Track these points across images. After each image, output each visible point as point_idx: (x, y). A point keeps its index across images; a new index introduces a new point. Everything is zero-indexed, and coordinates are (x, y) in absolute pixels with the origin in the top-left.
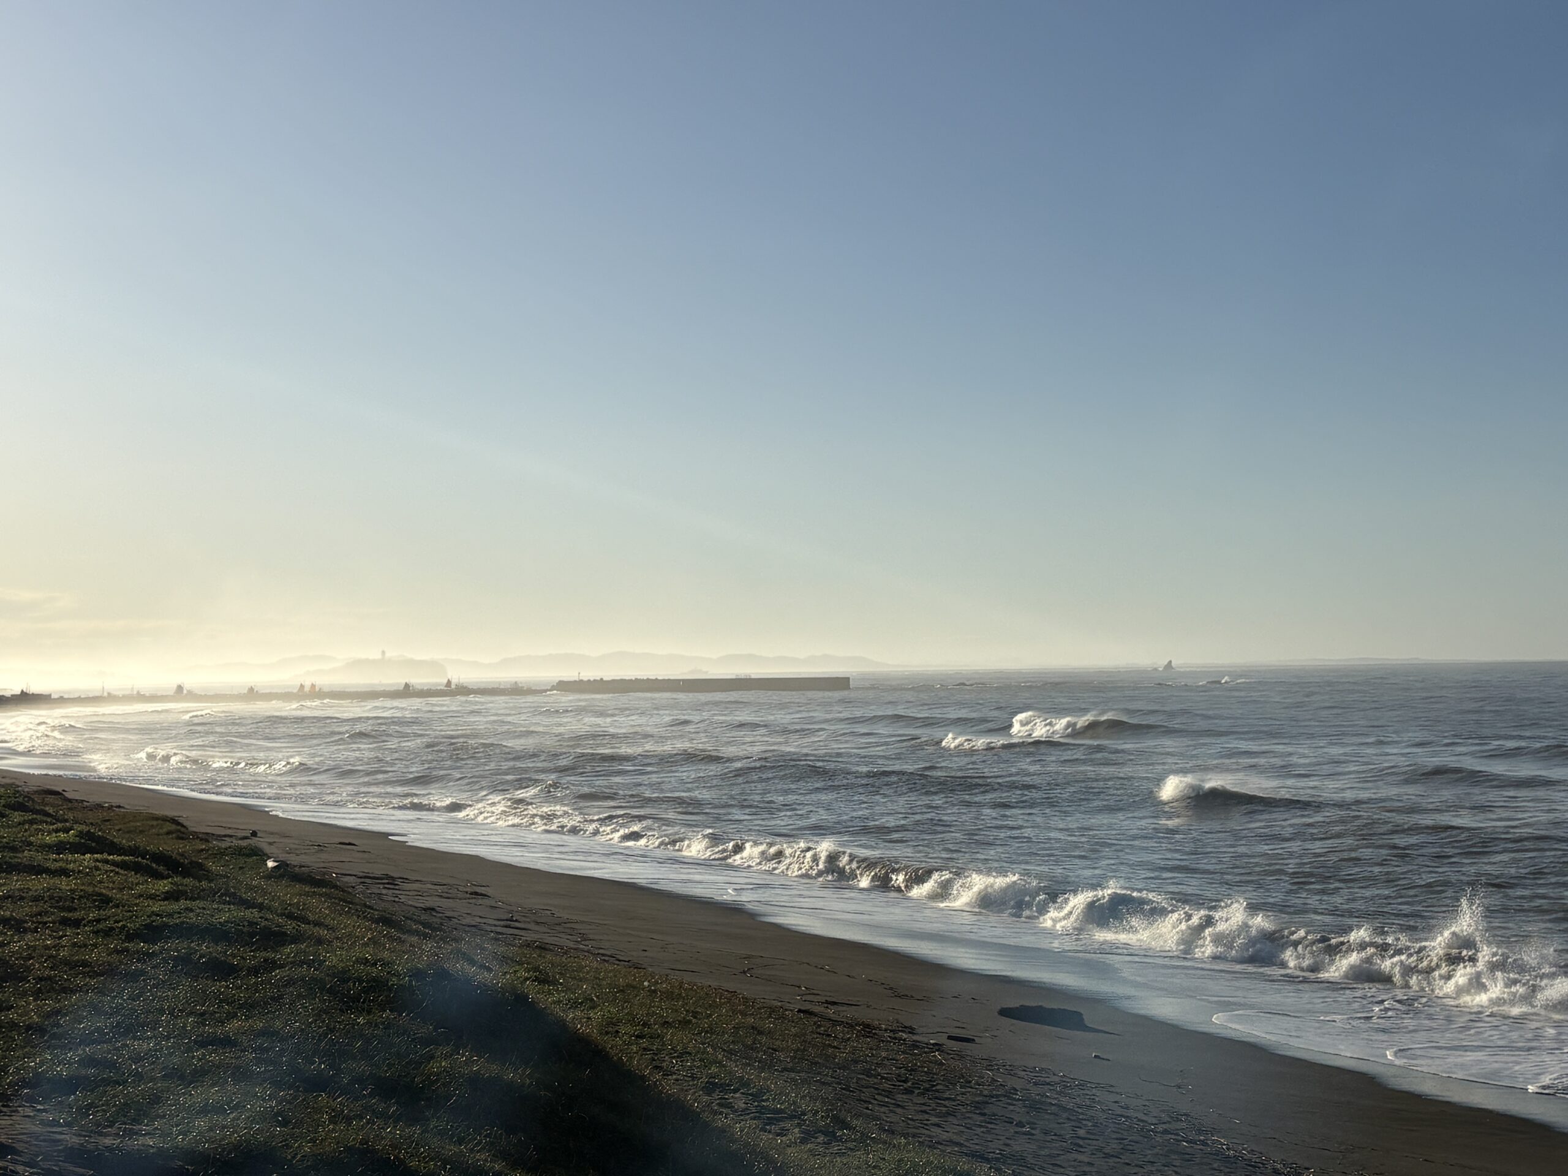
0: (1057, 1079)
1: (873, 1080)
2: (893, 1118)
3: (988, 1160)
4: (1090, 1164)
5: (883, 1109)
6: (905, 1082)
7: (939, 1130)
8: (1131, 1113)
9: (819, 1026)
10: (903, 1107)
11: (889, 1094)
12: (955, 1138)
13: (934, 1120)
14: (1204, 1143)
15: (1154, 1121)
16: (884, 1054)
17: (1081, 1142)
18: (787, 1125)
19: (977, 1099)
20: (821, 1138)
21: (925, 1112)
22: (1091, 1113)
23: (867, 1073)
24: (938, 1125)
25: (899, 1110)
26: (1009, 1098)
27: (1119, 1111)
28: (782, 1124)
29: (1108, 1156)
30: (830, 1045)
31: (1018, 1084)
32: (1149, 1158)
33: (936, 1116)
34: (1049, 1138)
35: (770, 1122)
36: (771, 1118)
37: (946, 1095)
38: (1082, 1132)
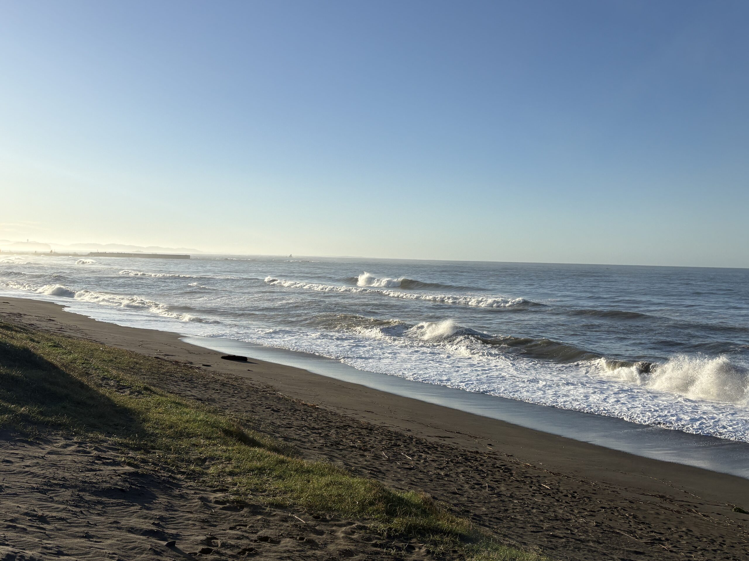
0: (234, 377)
1: (172, 378)
2: (175, 389)
3: (202, 400)
4: (235, 401)
5: (173, 386)
6: (183, 378)
7: (189, 392)
8: (255, 386)
9: (159, 362)
10: (180, 386)
11: (176, 382)
12: (194, 394)
13: (189, 389)
14: (274, 394)
15: (261, 388)
16: (178, 370)
17: (235, 395)
18: (126, 390)
19: (205, 383)
20: (136, 394)
21: (187, 387)
22: (242, 386)
23: (171, 376)
24: (189, 391)
25: (178, 387)
26: (216, 382)
27: (251, 385)
28: (124, 390)
29: (242, 398)
30: (161, 368)
31: (221, 378)
32: (255, 399)
33: (190, 388)
34: (225, 394)
35: (121, 389)
36: (121, 388)
37: (196, 382)
38: (236, 392)
